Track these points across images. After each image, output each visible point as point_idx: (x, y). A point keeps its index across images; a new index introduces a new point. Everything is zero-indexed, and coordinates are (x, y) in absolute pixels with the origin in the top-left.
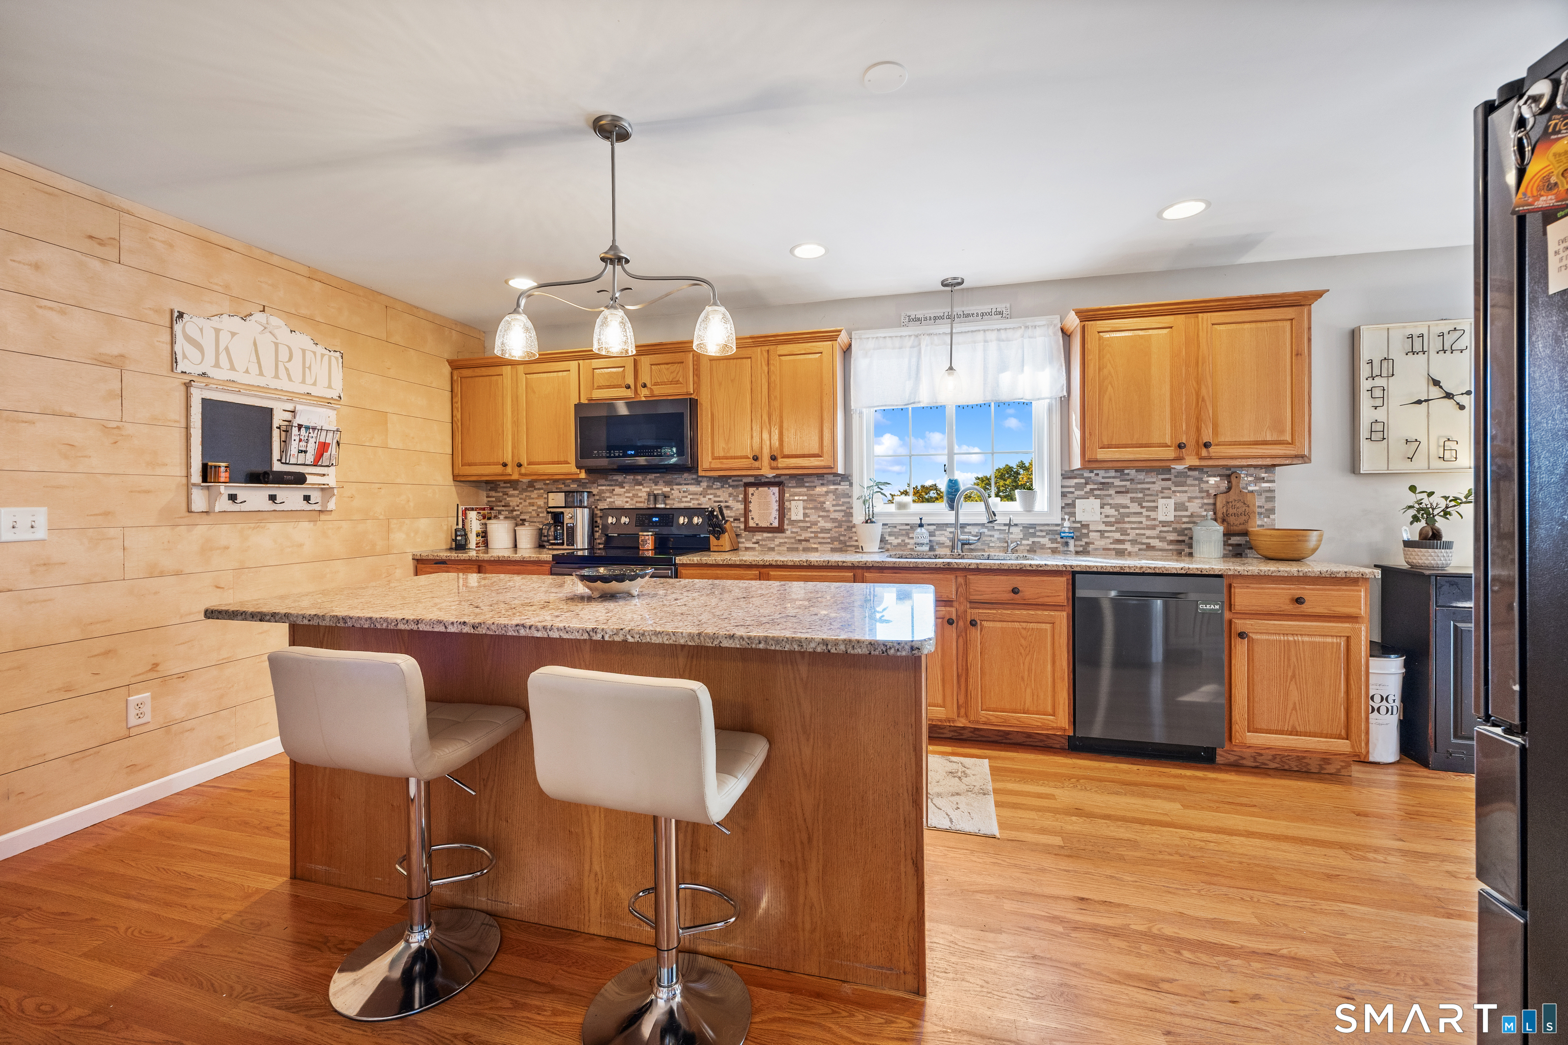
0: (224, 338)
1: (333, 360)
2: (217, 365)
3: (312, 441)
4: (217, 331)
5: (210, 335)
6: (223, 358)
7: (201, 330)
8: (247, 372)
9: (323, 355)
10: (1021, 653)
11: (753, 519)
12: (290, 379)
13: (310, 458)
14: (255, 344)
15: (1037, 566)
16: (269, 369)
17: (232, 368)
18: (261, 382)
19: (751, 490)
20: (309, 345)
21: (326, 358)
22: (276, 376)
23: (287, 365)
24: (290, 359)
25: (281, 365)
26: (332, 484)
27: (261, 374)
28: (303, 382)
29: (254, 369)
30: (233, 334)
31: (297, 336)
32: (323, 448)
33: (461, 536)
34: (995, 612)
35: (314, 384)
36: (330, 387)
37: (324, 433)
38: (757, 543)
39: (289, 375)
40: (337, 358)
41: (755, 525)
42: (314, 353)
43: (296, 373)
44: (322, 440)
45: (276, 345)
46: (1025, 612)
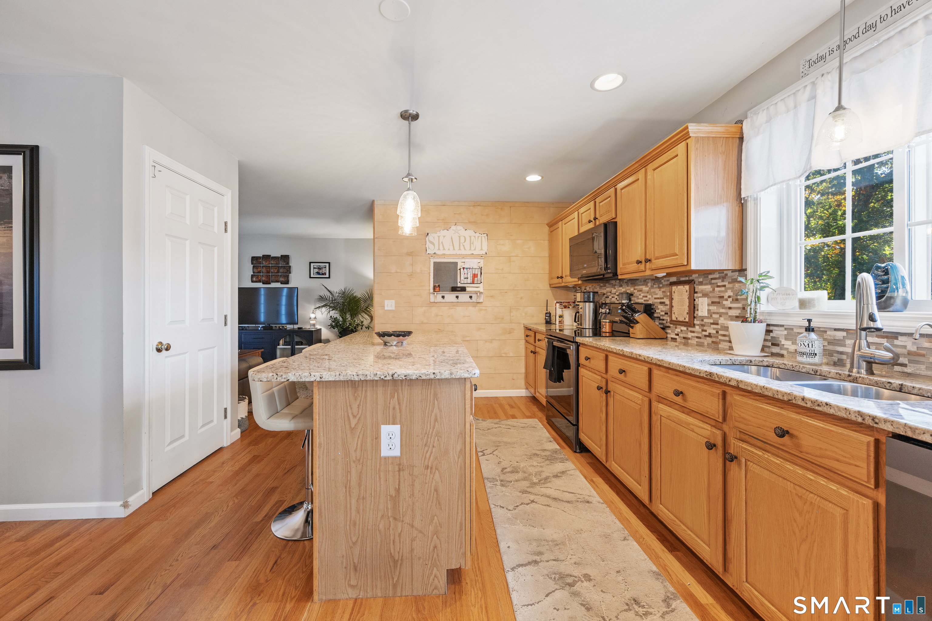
0: (441, 238)
1: (483, 238)
2: (439, 249)
3: (469, 274)
4: (439, 237)
5: (437, 238)
6: (441, 246)
7: (434, 238)
8: (449, 250)
9: (478, 237)
10: (794, 533)
11: (674, 313)
12: (465, 249)
13: (469, 280)
14: (452, 238)
15: (814, 402)
16: (457, 247)
17: (444, 249)
18: (454, 252)
19: (674, 288)
20: (474, 234)
21: (480, 238)
22: (460, 249)
23: (464, 244)
24: (465, 242)
25: (461, 244)
26: (482, 290)
27: (454, 249)
28: (470, 249)
29: (451, 248)
30: (444, 237)
31: (468, 231)
32: (475, 276)
33: (548, 316)
34: (760, 453)
35: (475, 249)
36: (482, 249)
37: (474, 270)
38: (677, 335)
39: (464, 248)
40: (485, 237)
41: (675, 319)
42: (475, 237)
43: (467, 247)
44: (474, 273)
45: (460, 237)
46: (800, 471)
